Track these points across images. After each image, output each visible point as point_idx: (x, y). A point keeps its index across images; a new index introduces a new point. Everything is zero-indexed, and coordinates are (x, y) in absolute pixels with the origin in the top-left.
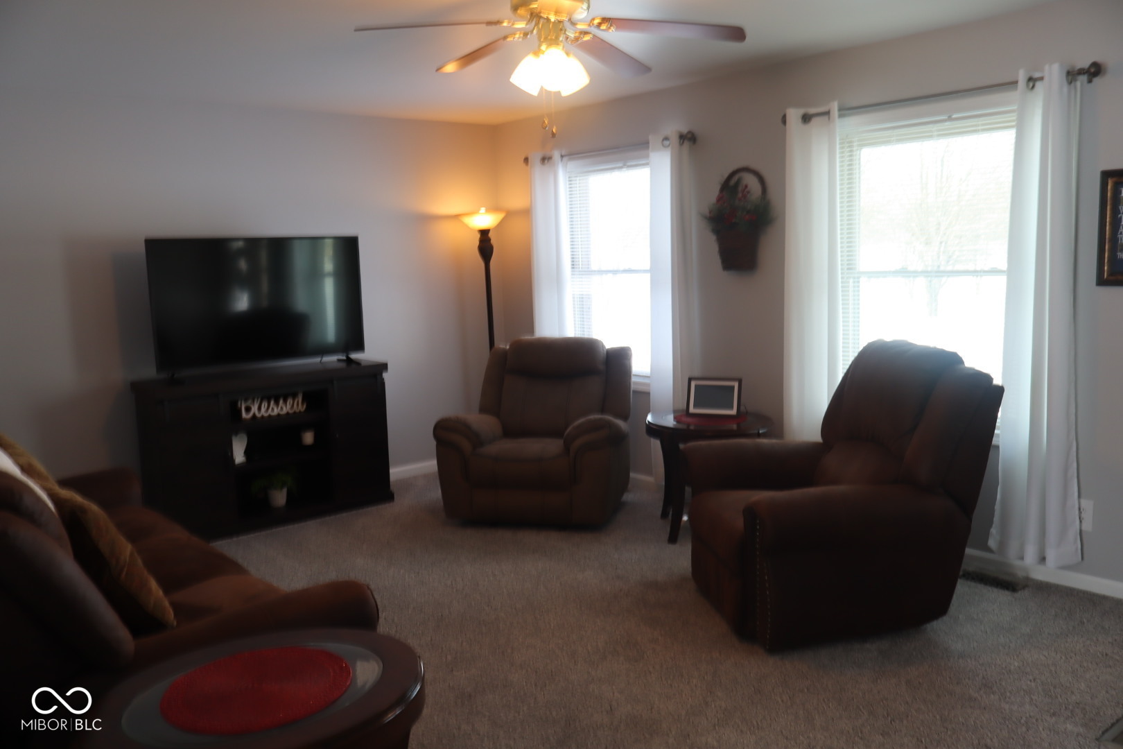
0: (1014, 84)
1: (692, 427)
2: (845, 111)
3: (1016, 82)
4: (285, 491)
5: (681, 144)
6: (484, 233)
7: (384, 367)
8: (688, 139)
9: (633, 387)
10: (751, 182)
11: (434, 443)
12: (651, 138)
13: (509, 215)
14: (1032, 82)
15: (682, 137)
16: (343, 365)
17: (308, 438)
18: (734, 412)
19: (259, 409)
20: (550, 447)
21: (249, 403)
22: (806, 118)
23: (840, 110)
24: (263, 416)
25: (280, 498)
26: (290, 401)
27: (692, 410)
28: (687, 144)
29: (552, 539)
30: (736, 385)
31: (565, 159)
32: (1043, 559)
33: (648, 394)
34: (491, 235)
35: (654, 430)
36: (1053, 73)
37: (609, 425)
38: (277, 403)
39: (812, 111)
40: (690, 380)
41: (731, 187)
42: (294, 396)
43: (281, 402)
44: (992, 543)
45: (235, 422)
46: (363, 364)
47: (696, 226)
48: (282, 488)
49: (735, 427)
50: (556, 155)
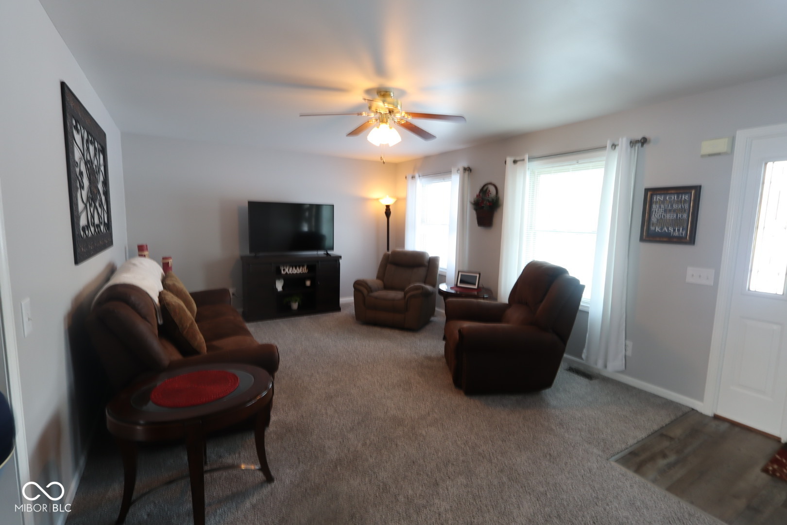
0: (604, 148)
1: (458, 293)
2: (531, 159)
3: (606, 147)
4: (297, 304)
5: (464, 172)
6: (388, 207)
7: (340, 257)
8: (468, 170)
9: (439, 272)
10: (492, 189)
11: (353, 289)
12: (453, 169)
13: (398, 200)
14: (614, 146)
15: (465, 169)
16: (325, 256)
17: (308, 283)
18: (476, 287)
19: (289, 270)
20: (399, 295)
21: (285, 268)
22: (515, 162)
23: (529, 159)
24: (290, 274)
25: (295, 306)
26: (301, 268)
27: (459, 284)
28: (467, 172)
29: (396, 334)
30: (478, 275)
31: (421, 177)
32: (605, 366)
33: (445, 276)
34: (390, 207)
35: (441, 292)
36: (623, 142)
37: (422, 288)
38: (296, 268)
39: (517, 159)
40: (459, 272)
41: (484, 191)
42: (303, 266)
43: (298, 268)
44: (584, 356)
45: (278, 275)
46: (332, 255)
47: (469, 208)
48: (295, 302)
49: (476, 293)
50: (417, 176)
